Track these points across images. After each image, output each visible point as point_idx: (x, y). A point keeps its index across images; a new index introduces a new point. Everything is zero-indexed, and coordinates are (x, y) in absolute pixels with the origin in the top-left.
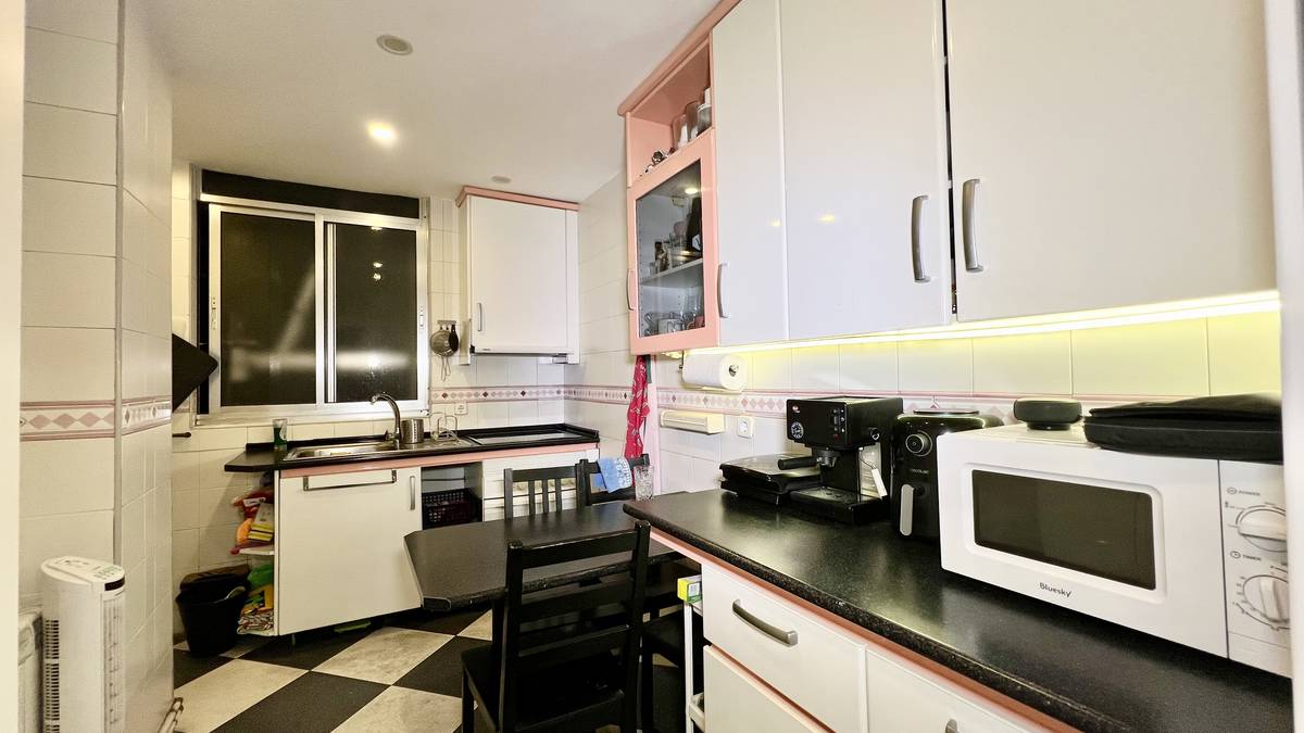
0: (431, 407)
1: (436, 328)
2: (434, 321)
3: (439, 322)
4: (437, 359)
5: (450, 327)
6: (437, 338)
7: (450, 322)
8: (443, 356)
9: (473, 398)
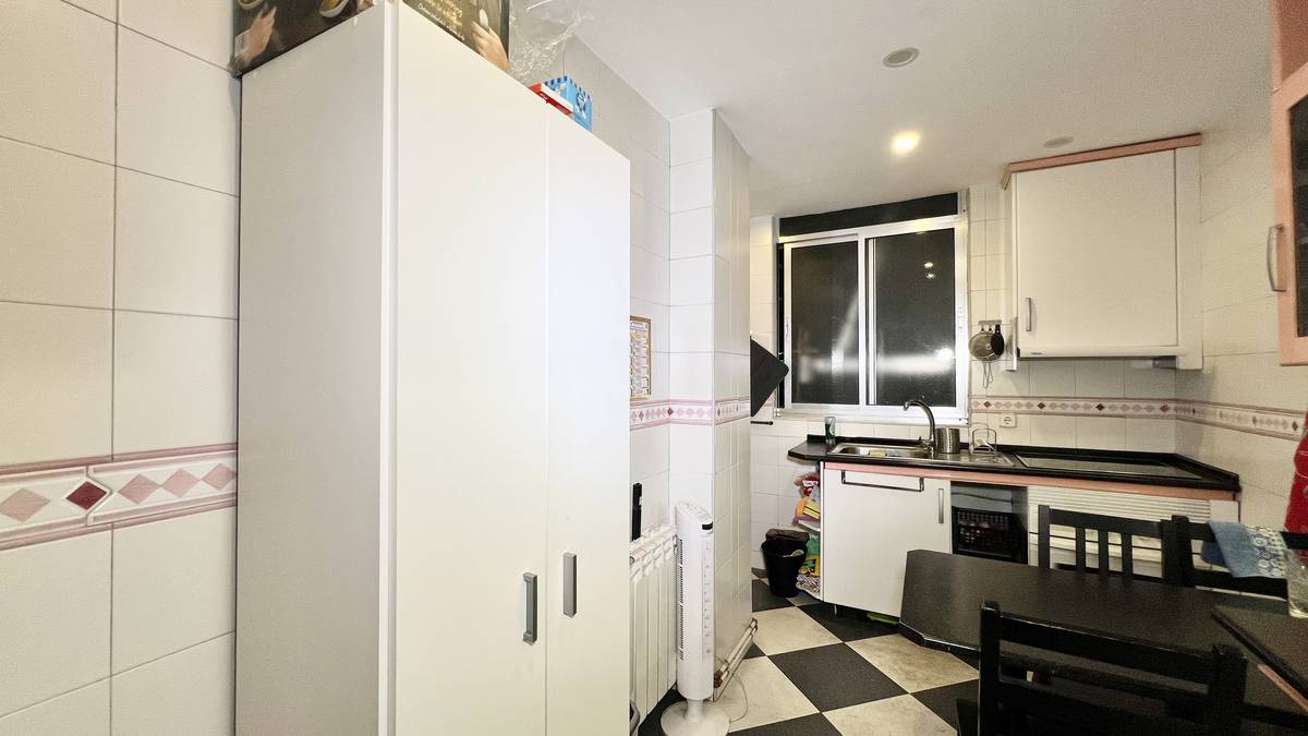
0: (970, 415)
1: (977, 330)
2: (975, 322)
3: (981, 323)
4: (978, 365)
5: (993, 328)
6: (978, 341)
7: (993, 322)
8: (985, 360)
9: (1024, 408)
